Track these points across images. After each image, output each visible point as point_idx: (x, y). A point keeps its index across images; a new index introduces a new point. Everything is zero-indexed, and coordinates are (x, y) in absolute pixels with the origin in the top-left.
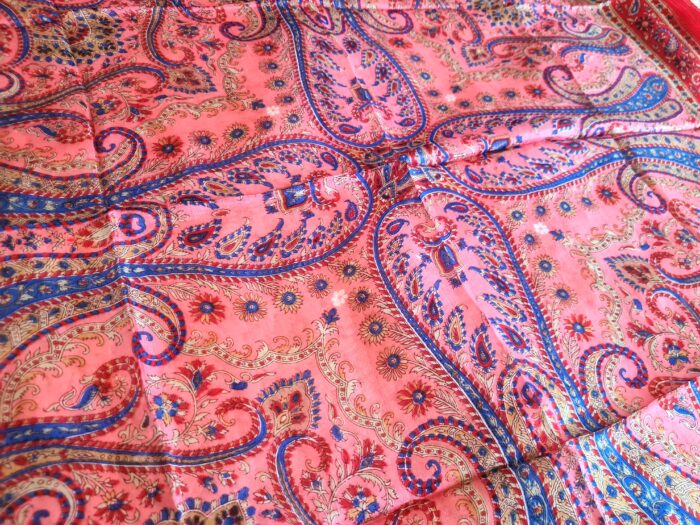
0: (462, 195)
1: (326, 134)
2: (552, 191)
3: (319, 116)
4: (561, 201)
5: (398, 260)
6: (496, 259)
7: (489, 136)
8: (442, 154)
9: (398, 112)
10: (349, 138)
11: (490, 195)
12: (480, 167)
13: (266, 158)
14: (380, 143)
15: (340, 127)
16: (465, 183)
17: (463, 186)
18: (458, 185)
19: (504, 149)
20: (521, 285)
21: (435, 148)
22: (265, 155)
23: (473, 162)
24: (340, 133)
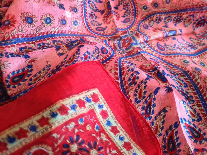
0: (155, 56)
1: (89, 32)
2: (195, 58)
3: (87, 23)
4: (200, 62)
5: (132, 75)
6: (181, 82)
7: (166, 29)
8: (145, 37)
9: (123, 15)
10: (100, 33)
11: (169, 56)
12: (164, 43)
13: (59, 41)
14: (115, 34)
15: (96, 29)
16: (157, 51)
17: (155, 52)
18: (153, 52)
19: (175, 35)
20: (197, 96)
21: (141, 35)
22: (59, 39)
23: (161, 41)
24: (96, 31)
